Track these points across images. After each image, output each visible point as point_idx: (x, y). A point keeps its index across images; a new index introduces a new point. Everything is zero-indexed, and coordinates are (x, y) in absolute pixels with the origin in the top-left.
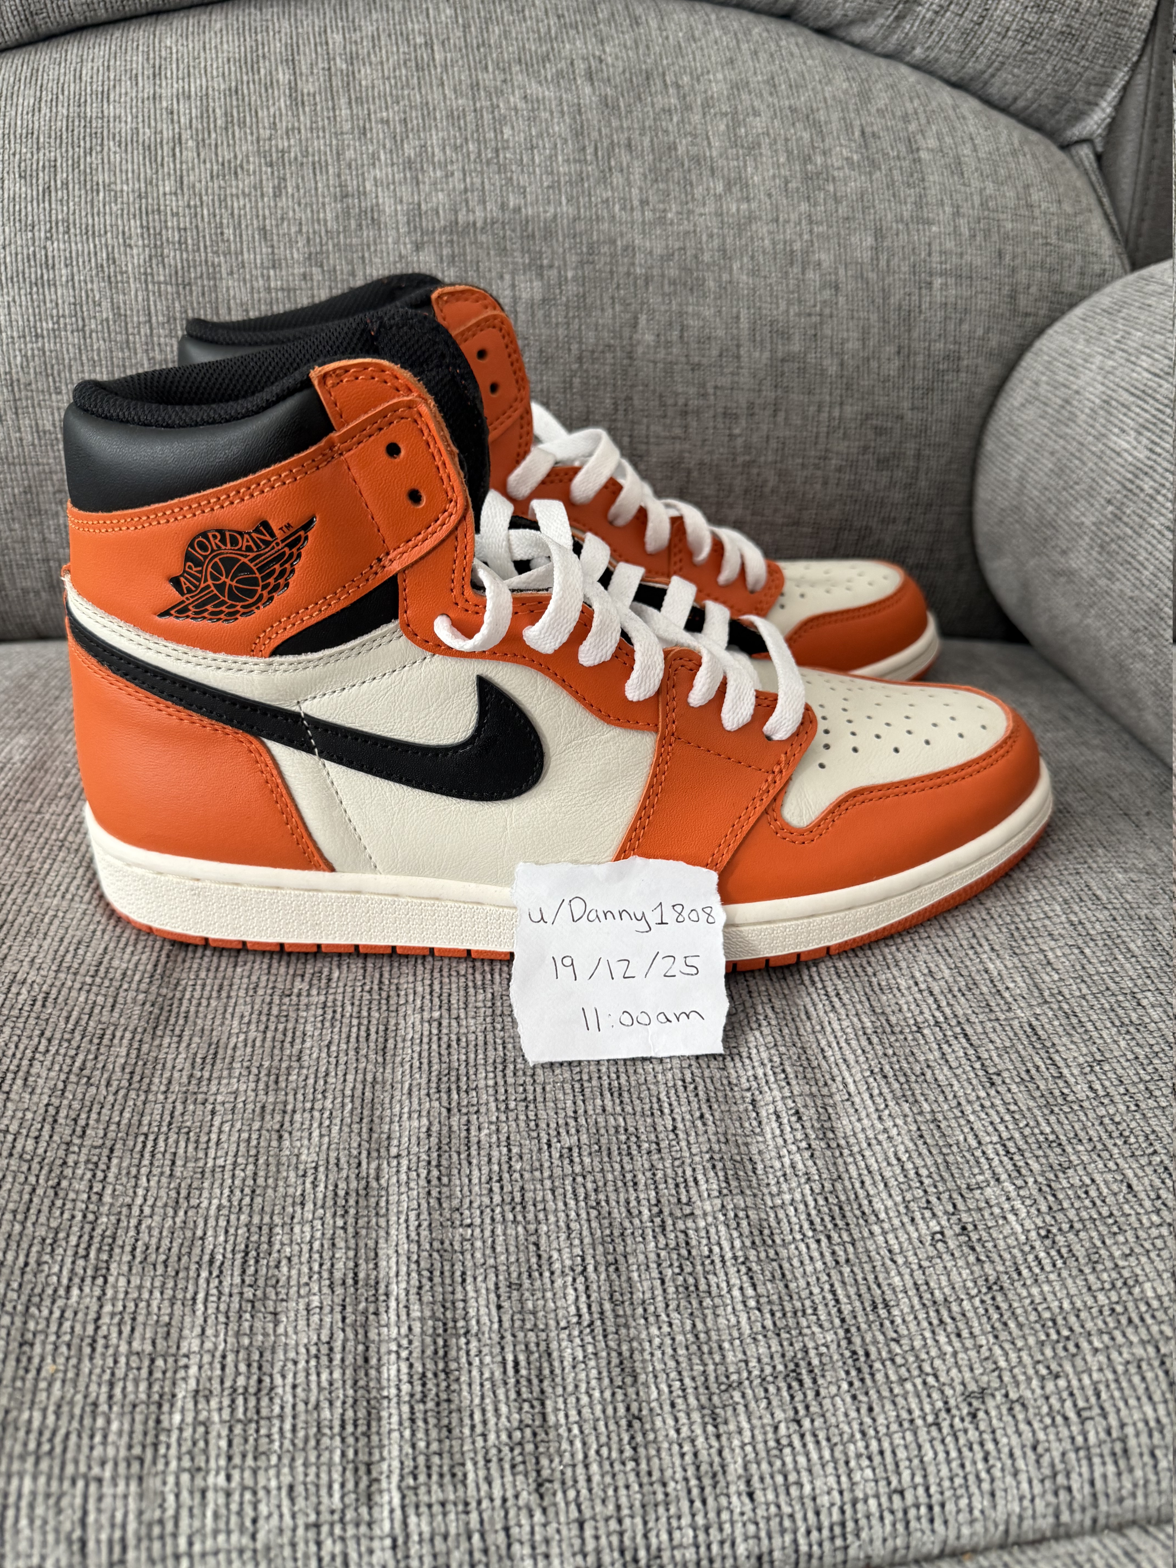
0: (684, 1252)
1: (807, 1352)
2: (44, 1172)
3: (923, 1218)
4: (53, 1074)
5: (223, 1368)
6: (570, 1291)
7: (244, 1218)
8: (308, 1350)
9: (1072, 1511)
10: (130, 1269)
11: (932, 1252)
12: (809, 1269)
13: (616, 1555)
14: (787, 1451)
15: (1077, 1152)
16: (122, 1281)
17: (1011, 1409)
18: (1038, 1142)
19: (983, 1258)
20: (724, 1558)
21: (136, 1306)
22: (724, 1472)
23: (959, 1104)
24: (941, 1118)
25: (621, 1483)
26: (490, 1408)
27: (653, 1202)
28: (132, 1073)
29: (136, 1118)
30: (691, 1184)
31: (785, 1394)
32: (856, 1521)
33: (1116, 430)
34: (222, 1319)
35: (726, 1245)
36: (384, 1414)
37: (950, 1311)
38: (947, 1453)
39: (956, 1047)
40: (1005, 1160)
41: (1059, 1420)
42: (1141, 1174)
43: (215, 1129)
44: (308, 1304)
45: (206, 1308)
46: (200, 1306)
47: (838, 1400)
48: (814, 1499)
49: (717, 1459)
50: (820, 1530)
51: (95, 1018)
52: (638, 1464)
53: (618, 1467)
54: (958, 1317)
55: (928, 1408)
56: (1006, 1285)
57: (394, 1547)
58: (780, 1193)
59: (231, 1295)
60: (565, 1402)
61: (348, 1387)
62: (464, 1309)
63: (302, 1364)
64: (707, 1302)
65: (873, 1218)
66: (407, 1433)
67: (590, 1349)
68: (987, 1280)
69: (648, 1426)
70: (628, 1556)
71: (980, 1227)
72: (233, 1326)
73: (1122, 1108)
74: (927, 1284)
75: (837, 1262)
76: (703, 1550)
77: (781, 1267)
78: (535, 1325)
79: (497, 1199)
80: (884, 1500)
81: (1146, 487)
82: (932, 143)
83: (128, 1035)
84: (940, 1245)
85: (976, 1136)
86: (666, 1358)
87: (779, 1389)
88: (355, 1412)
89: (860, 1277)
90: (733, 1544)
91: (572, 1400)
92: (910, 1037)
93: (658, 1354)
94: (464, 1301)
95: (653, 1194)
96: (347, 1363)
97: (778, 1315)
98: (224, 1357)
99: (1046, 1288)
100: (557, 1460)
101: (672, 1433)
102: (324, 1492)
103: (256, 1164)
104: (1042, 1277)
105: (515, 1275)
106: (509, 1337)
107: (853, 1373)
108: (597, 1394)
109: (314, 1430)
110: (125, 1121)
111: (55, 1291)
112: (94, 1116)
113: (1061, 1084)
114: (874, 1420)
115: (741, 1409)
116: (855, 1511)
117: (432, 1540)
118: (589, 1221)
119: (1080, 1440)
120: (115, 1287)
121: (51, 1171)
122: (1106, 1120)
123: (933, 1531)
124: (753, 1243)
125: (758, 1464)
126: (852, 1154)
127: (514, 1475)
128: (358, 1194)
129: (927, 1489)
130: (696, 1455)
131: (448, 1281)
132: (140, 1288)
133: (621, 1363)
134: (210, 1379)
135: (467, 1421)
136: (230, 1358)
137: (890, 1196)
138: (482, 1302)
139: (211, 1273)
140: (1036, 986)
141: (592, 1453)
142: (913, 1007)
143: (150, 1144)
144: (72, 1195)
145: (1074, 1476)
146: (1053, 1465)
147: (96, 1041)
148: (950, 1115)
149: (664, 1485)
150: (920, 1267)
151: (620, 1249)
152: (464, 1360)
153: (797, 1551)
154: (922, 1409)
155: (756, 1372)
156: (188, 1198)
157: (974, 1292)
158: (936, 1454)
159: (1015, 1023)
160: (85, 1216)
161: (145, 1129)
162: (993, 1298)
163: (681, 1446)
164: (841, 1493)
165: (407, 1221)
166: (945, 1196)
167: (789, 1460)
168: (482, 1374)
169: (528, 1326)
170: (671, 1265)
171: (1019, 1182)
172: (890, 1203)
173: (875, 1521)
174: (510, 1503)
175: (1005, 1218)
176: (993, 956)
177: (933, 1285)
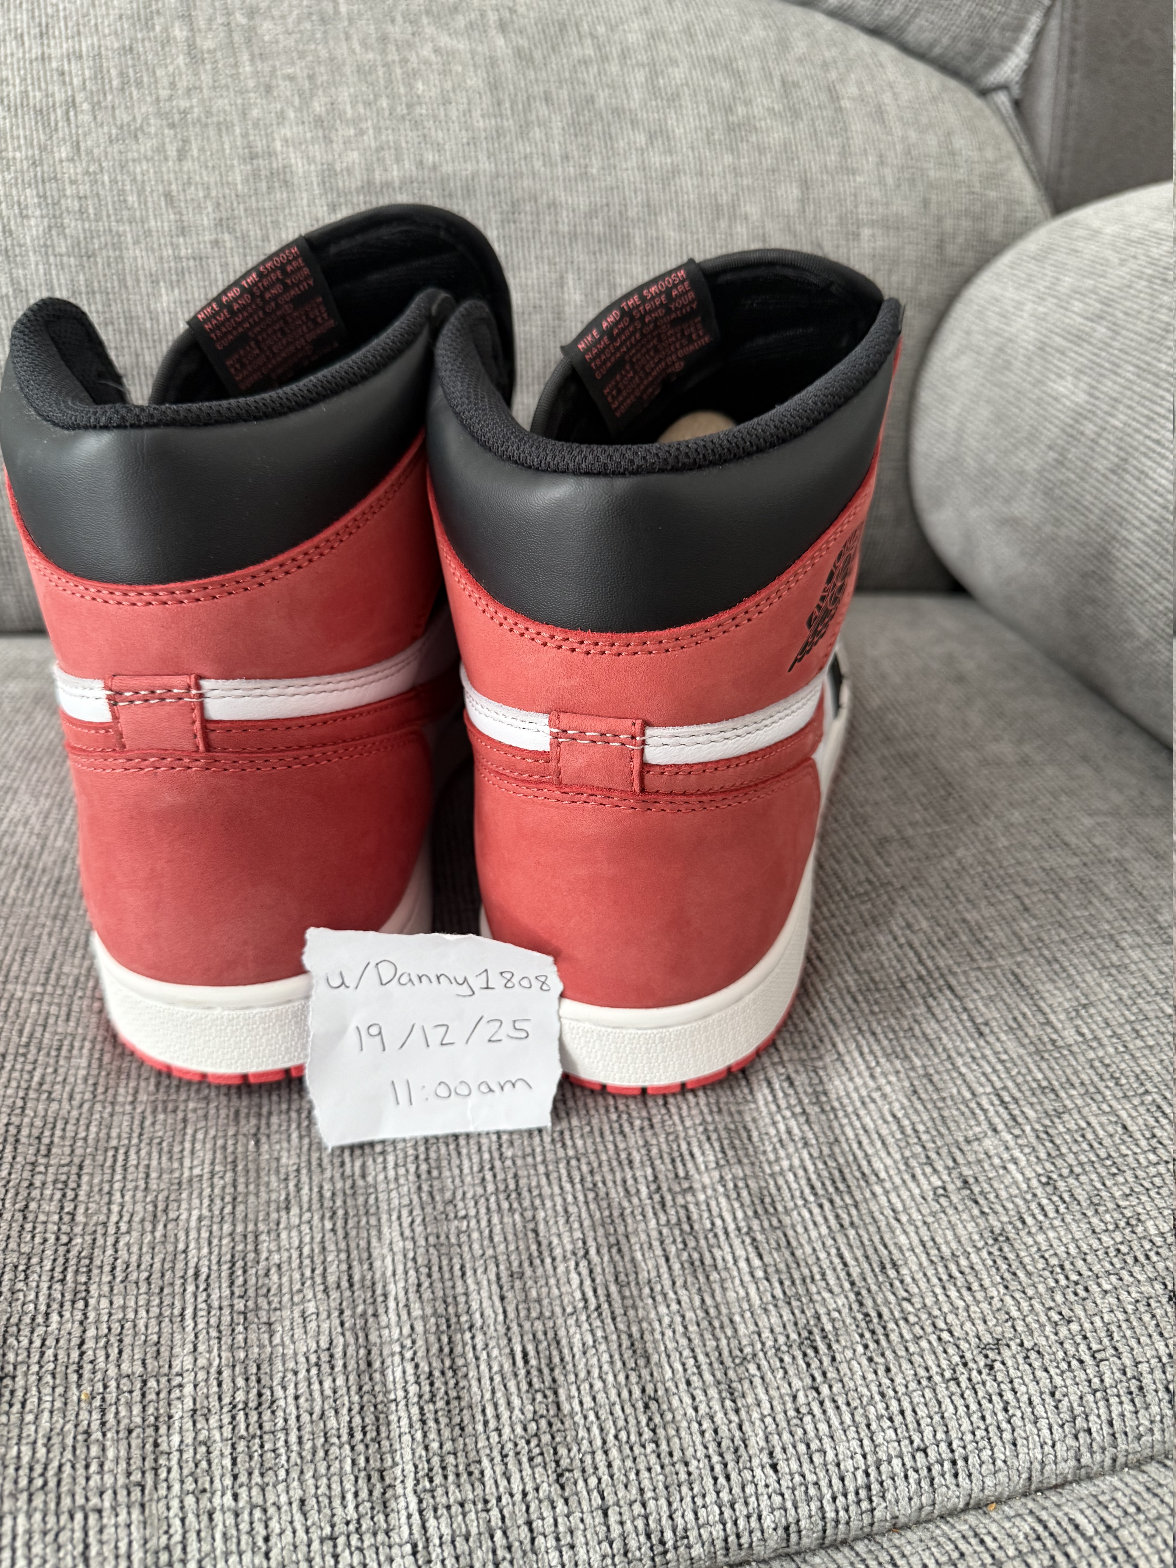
0: (686, 1227)
1: (818, 1318)
2: (10, 1195)
3: (924, 1174)
4: (10, 1091)
5: (220, 1385)
6: (574, 1276)
7: (227, 1228)
8: (307, 1359)
9: (1092, 1453)
10: (112, 1290)
11: (936, 1207)
12: (814, 1234)
13: (642, 1538)
14: (808, 1419)
15: (1071, 1097)
16: (105, 1303)
17: (1027, 1357)
18: (1031, 1089)
19: (987, 1210)
20: (751, 1532)
21: (122, 1327)
22: (746, 1446)
23: (949, 1057)
24: (932, 1071)
25: (642, 1466)
26: (502, 1402)
27: (651, 1178)
28: (95, 1085)
29: (104, 1131)
30: (687, 1157)
31: (801, 1362)
32: (881, 1483)
33: (1053, 377)
34: (214, 1333)
35: (728, 1217)
36: (393, 1418)
37: (958, 1265)
38: (967, 1407)
39: (942, 999)
40: (1001, 1110)
41: (1074, 1363)
42: (1134, 1114)
43: (188, 1138)
44: (303, 1312)
45: (196, 1324)
46: (189, 1322)
47: (854, 1363)
48: (838, 1465)
49: (737, 1434)
50: (845, 1495)
51: (49, 1029)
52: (658, 1446)
53: (637, 1450)
54: (967, 1270)
55: (944, 1364)
56: (1012, 1235)
57: (414, 1553)
58: (778, 1159)
59: (221, 1308)
60: (578, 1389)
61: (352, 1393)
62: (467, 1302)
63: (302, 1374)
64: (714, 1276)
65: (873, 1179)
66: (419, 1436)
67: (599, 1333)
68: (992, 1232)
69: (665, 1407)
70: (655, 1540)
71: (982, 1179)
72: (226, 1340)
73: (1111, 1050)
74: (933, 1240)
75: (842, 1226)
76: (729, 1525)
77: (785, 1235)
78: (541, 1313)
79: (490, 1188)
80: (908, 1459)
81: (1087, 432)
82: (853, 91)
83: (87, 1044)
84: (942, 1200)
85: (970, 1088)
86: (678, 1336)
87: (794, 1358)
88: (363, 1419)
89: (865, 1239)
90: (760, 1518)
91: (585, 1387)
92: (895, 993)
93: (669, 1333)
94: (466, 1294)
95: (649, 1171)
96: (350, 1368)
97: (787, 1283)
98: (220, 1373)
99: (1051, 1234)
100: (575, 1449)
101: (690, 1412)
102: (337, 1503)
103: (234, 1170)
104: (1046, 1224)
105: (515, 1264)
106: (515, 1328)
107: (868, 1335)
108: (610, 1378)
109: (322, 1440)
110: (92, 1136)
111: (33, 1319)
112: (58, 1133)
113: (1049, 1030)
114: (892, 1380)
115: (757, 1381)
116: (880, 1473)
117: (453, 1542)
118: (587, 1203)
119: (1096, 1381)
120: (97, 1309)
121: (17, 1194)
122: (1097, 1064)
123: (958, 1485)
124: (756, 1212)
125: (780, 1435)
126: (847, 1115)
127: (532, 1467)
128: (345, 1193)
129: (950, 1444)
130: (716, 1431)
131: (447, 1276)
132: (124, 1308)
133: (632, 1345)
134: (207, 1397)
135: (479, 1417)
136: (226, 1374)
137: (889, 1153)
138: (485, 1293)
139: (197, 1287)
140: (1015, 934)
141: (610, 1438)
142: (895, 962)
143: (121, 1158)
144: (42, 1218)
145: (1092, 1418)
146: (1072, 1409)
147: (53, 1053)
148: (941, 1068)
149: (686, 1464)
150: (925, 1223)
151: (621, 1229)
152: (470, 1355)
153: (824, 1518)
154: (939, 1366)
155: (770, 1343)
156: (166, 1210)
157: (980, 1244)
158: (956, 1408)
159: (998, 972)
160: (58, 1239)
161: (114, 1143)
162: (1001, 1250)
163: (700, 1424)
164: (864, 1456)
165: (399, 1218)
166: (944, 1151)
167: (810, 1428)
168: (490, 1368)
169: (534, 1314)
170: (674, 1242)
171: (1017, 1132)
172: (889, 1162)
173: (900, 1481)
174: (529, 1497)
175: (1005, 1168)
176: (969, 906)
177: (939, 1240)
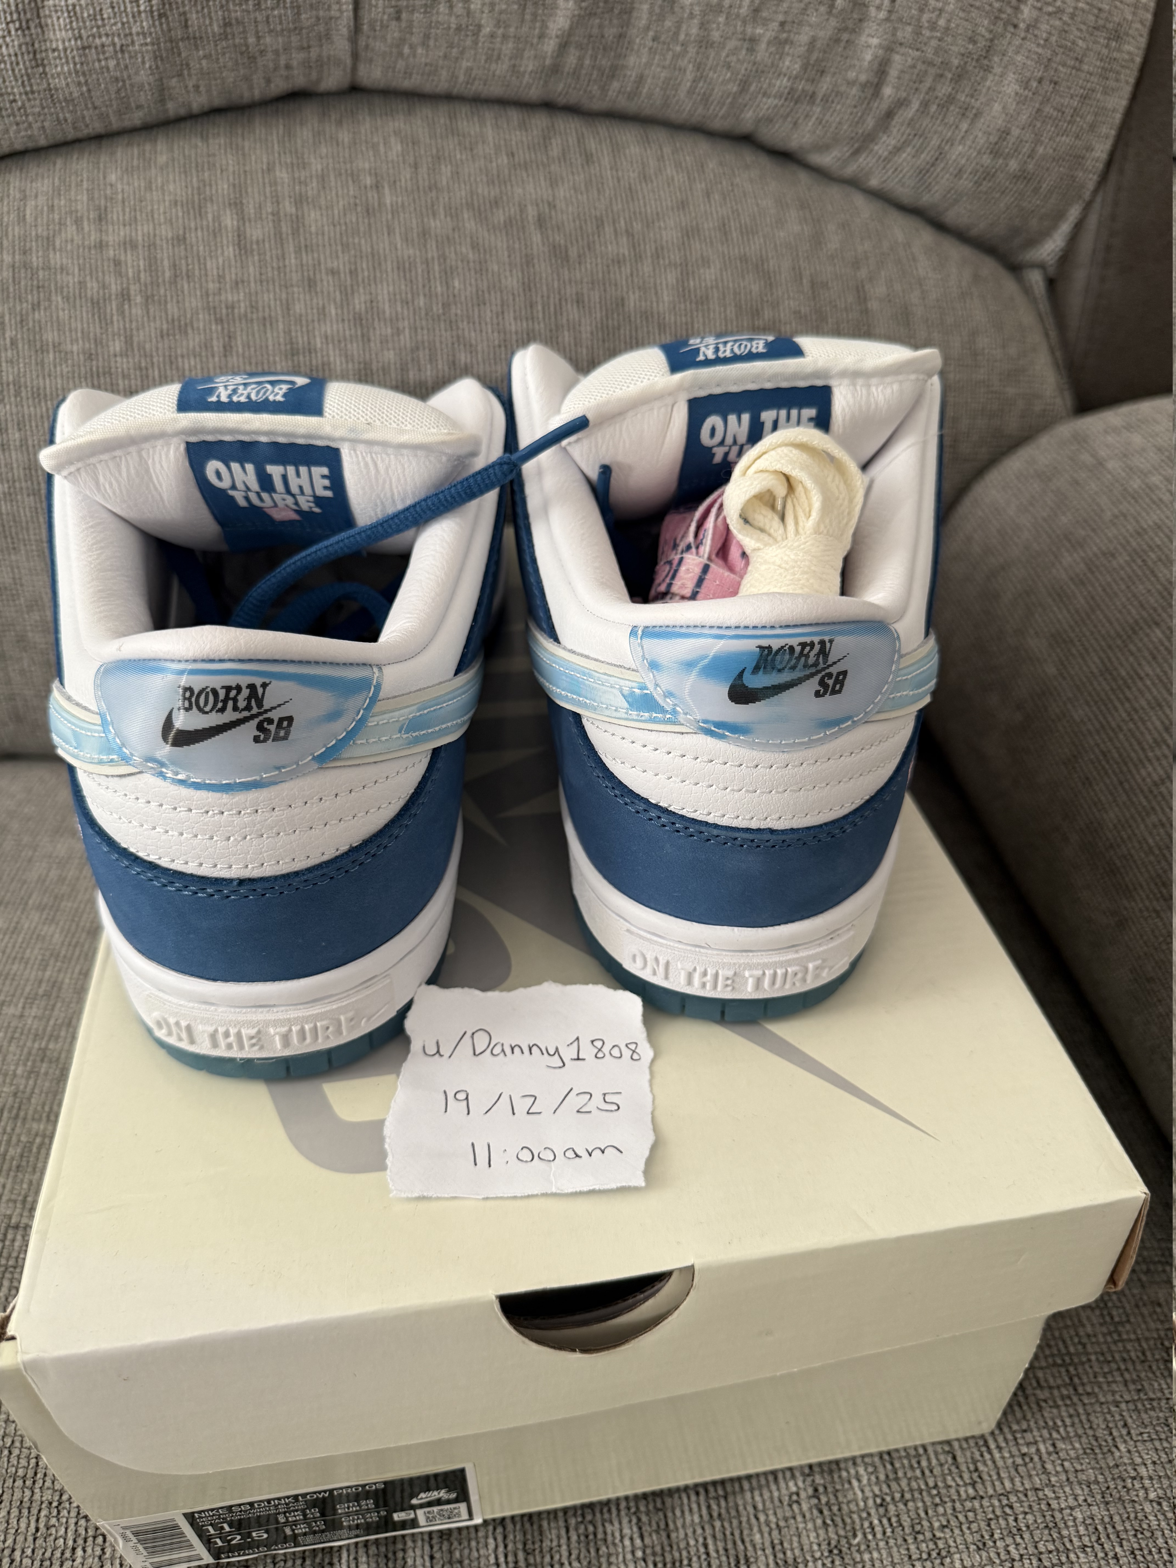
6: (491, 1541)
11: (788, 1514)
19: (829, 1522)
56: (844, 1549)
68: (829, 1544)
71: (830, 1489)
74: (782, 1543)
75: (711, 1516)
82: (882, 289)
84: (795, 1507)
89: (728, 1533)
99: (875, 1555)
150: (778, 1526)
157: (818, 1555)
175: (850, 1483)
177: (786, 1545)
